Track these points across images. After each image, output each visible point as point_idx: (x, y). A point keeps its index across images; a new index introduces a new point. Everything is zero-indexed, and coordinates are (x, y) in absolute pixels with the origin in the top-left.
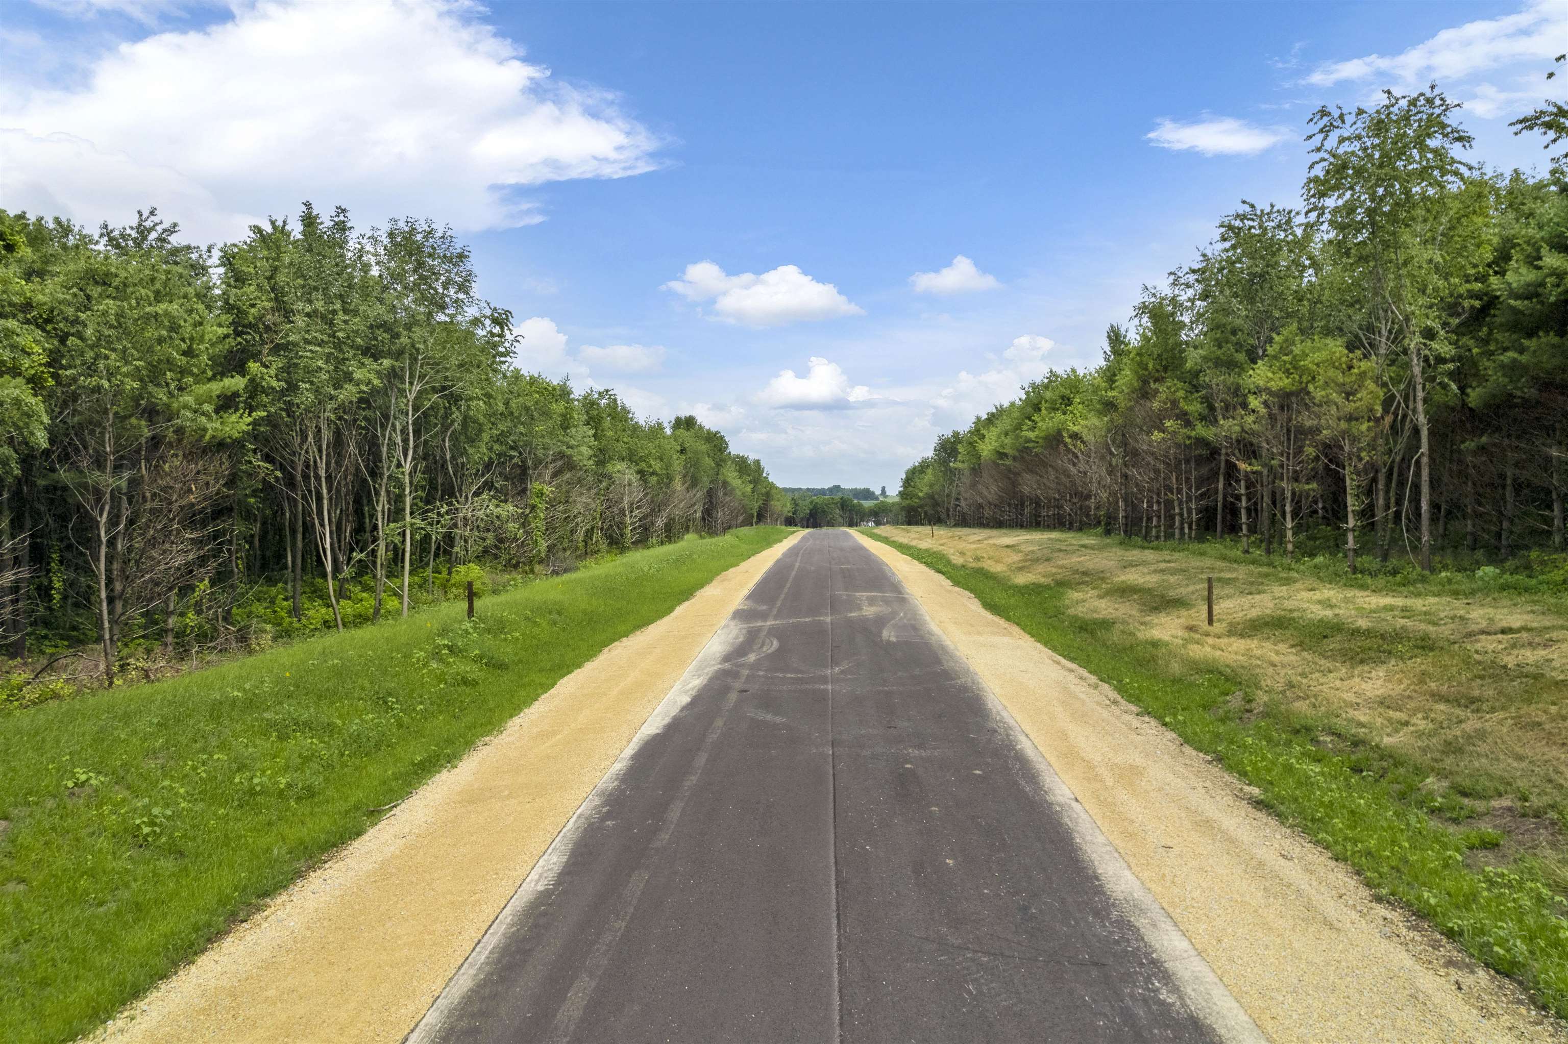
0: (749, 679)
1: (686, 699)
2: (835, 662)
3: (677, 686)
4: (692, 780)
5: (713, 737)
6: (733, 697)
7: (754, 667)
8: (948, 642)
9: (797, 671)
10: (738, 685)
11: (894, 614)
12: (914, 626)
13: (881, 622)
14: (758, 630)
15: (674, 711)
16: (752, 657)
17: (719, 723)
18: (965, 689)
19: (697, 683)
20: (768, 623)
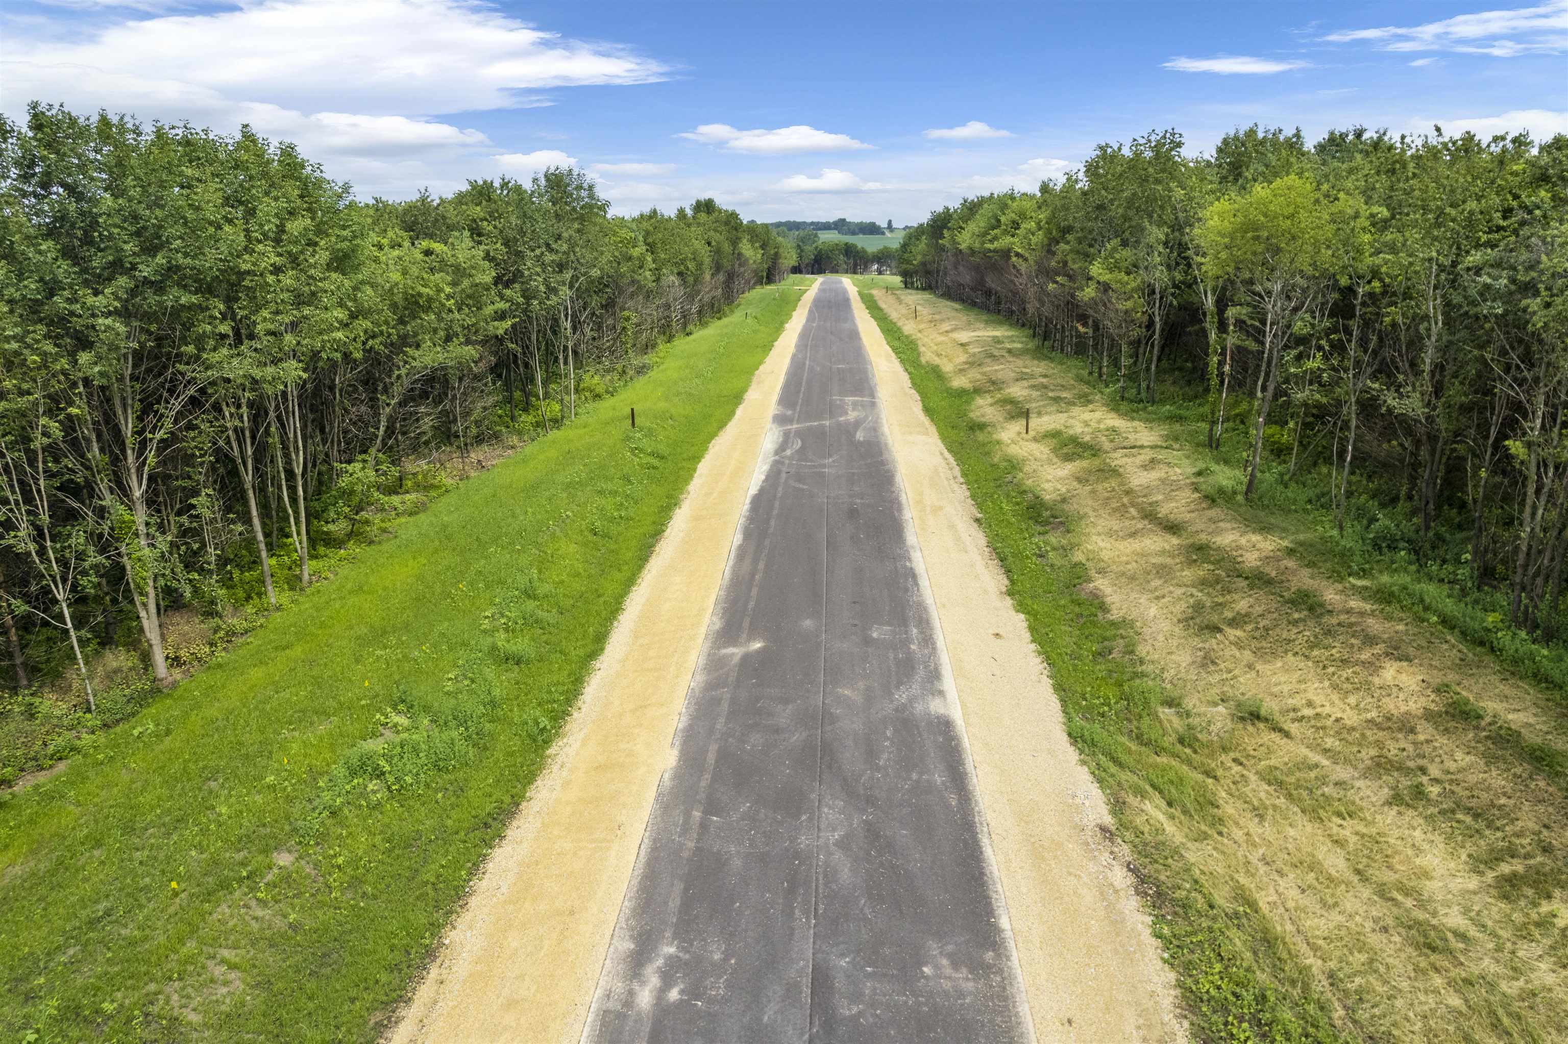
0: (790, 465)
1: (763, 477)
2: (830, 456)
3: (757, 470)
4: (775, 512)
5: (779, 495)
6: (784, 475)
7: (791, 458)
8: (890, 442)
9: (811, 461)
10: (784, 469)
11: (866, 417)
12: (875, 429)
13: (857, 424)
14: (789, 431)
15: (760, 483)
16: (788, 452)
17: (780, 489)
18: (888, 471)
19: (766, 468)
20: (795, 426)
